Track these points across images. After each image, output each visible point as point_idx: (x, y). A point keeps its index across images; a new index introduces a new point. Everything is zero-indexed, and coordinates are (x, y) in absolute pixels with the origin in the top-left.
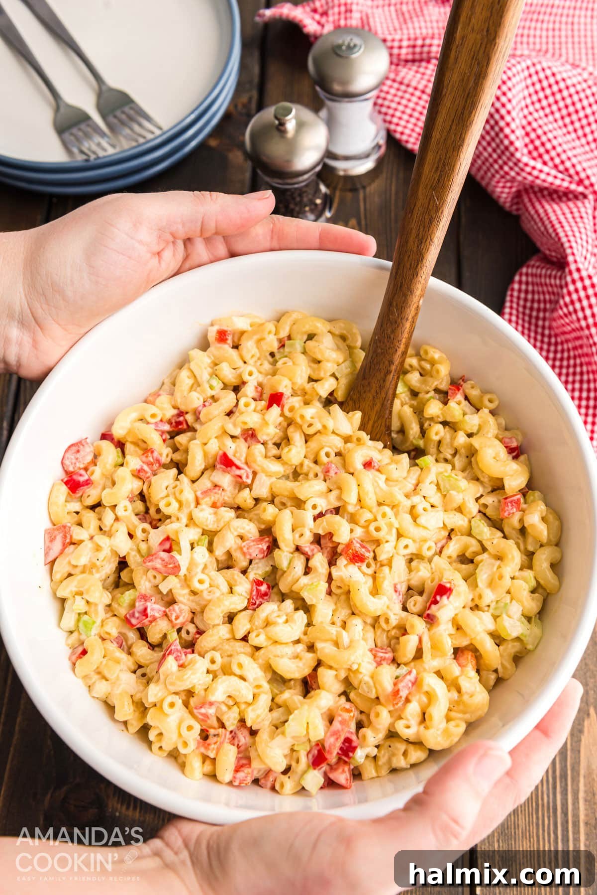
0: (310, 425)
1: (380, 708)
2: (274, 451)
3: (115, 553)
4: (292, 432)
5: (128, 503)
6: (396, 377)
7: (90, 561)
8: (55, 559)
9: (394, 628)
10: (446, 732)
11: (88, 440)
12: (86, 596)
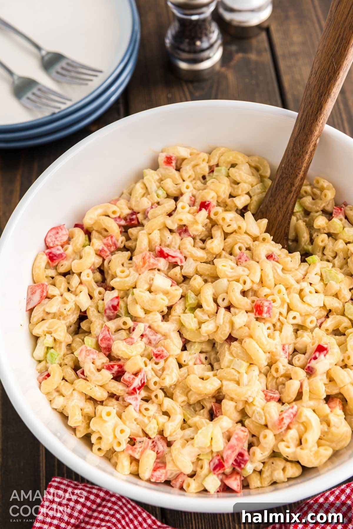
0: (229, 226)
1: (267, 432)
2: (200, 244)
3: (77, 307)
4: (215, 231)
5: (90, 272)
6: (295, 196)
7: (59, 311)
8: (34, 308)
9: (281, 376)
10: (317, 454)
11: (65, 226)
12: (54, 335)
